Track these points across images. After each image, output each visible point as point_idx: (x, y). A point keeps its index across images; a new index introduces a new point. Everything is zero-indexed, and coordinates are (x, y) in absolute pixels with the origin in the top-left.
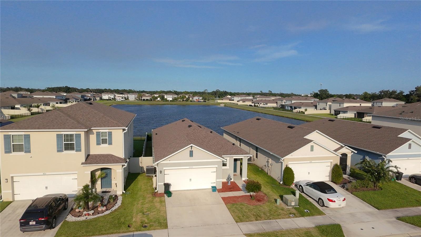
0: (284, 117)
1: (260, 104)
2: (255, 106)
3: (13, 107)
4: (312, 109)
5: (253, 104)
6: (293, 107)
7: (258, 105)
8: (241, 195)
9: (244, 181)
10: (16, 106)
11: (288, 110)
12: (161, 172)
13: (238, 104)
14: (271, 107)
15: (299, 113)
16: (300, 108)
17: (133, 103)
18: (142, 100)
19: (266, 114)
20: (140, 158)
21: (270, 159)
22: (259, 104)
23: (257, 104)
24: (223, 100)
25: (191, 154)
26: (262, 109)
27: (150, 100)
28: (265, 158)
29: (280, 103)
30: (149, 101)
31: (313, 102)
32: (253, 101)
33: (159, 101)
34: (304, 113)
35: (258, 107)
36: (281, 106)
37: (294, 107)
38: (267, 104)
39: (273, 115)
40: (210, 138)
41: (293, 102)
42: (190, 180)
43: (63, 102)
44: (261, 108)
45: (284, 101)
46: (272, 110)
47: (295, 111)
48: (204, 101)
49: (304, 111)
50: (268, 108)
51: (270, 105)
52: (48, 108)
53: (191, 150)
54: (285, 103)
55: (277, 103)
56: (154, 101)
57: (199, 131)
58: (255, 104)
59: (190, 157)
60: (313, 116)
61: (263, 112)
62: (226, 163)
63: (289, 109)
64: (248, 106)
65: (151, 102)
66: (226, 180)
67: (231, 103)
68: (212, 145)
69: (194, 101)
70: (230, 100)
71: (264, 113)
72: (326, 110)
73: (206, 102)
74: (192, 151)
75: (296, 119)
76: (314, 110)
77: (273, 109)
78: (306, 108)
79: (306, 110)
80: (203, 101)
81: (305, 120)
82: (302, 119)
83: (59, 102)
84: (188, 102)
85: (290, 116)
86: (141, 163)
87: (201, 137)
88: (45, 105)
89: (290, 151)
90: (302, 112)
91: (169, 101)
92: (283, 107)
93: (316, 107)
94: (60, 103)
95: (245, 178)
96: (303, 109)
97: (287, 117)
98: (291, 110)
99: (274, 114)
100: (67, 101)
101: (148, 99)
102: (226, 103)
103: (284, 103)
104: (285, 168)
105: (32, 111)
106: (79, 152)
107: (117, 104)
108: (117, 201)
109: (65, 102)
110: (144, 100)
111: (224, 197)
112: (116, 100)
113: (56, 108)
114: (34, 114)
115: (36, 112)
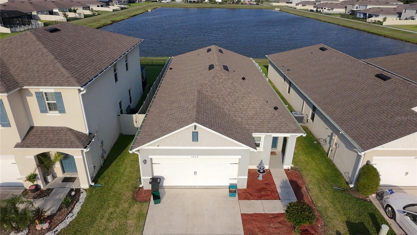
0: (354, 29)
1: (324, 8)
2: (317, 11)
3: (52, 11)
4: (393, 18)
5: (315, 9)
6: (367, 15)
7: (322, 10)
8: (276, 212)
9: (287, 171)
10: (54, 10)
11: (360, 18)
12: (145, 162)
13: (296, 8)
14: (338, 13)
15: (375, 23)
16: (377, 16)
17: (179, 5)
18: (189, 2)
19: (329, 23)
20: (133, 115)
21: (336, 136)
22: (322, 8)
23: (320, 9)
24: (279, 2)
25: (195, 137)
26: (326, 16)
28: (327, 129)
29: (350, 8)
30: (196, 3)
31: (396, 7)
32: (315, 4)
33: (207, 4)
34: (381, 23)
35: (321, 13)
36: (351, 12)
37: (369, 15)
38: (332, 9)
39: (339, 25)
40: (237, 95)
41: (369, 7)
42: (195, 173)
43: (105, 5)
44: (324, 14)
45: (357, 5)
46: (338, 17)
47: (369, 20)
48: (257, 4)
49: (381, 20)
50: (333, 14)
51: (336, 10)
52: (88, 12)
53: (195, 131)
54: (357, 8)
55: (346, 8)
56: (201, 3)
57: (221, 80)
58: (317, 9)
59: (193, 141)
60: (393, 29)
61: (326, 21)
62: (260, 143)
63: (362, 16)
64: (308, 11)
65: (198, 4)
66: (257, 167)
67: (288, 6)
68: (239, 111)
69: (246, 4)
70: (287, 3)
71: (328, 22)
72: (414, 19)
73: (258, 4)
74: (197, 132)
75: (370, 33)
76: (397, 19)
77: (340, 16)
78: (386, 16)
79: (385, 19)
80: (255, 3)
81: (382, 35)
82: (378, 33)
83: (100, 5)
84: (238, 5)
85: (362, 28)
86: (136, 122)
87: (222, 93)
88: (85, 9)
89: (380, 138)
90: (378, 21)
91: (218, 3)
92: (353, 13)
93: (400, 15)
94: (102, 6)
95: (288, 165)
96: (380, 18)
97: (358, 29)
98: (363, 18)
99: (341, 24)
100: (109, 4)
101: (195, 1)
102: (283, 6)
103: (355, 8)
104: (364, 166)
105: (68, 16)
106: (10, 127)
107: (162, 7)
108: (75, 205)
109: (107, 4)
110: (190, 2)
111: (246, 214)
112: (162, 2)
113: (95, 12)
114: (71, 20)
115: (72, 17)
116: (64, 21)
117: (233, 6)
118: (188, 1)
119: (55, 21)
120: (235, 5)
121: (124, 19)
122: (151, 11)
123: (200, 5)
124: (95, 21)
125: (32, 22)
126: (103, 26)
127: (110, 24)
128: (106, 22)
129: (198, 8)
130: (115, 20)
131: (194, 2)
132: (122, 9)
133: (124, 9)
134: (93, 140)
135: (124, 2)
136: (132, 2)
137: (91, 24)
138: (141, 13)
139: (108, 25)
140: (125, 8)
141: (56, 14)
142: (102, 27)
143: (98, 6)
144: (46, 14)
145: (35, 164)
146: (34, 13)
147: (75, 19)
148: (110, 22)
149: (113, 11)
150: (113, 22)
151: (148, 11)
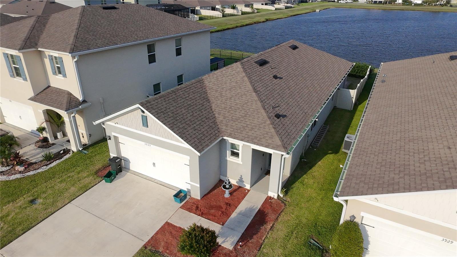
3: (214, 7)
9: (269, 199)
10: (217, 7)
17: (359, 6)
18: (373, 3)
25: (145, 122)
27: (384, 4)
30: (382, 4)
33: (396, 5)
42: (154, 164)
43: (269, 3)
52: (248, 10)
53: (144, 114)
59: (143, 126)
62: (239, 153)
65: (385, 6)
74: (146, 117)
84: (445, 7)
87: (224, 86)
88: (247, 6)
91: (413, 5)
94: (266, 4)
100: (275, 3)
105: (225, 12)
106: (26, 81)
107: (336, 7)
108: (55, 161)
109: (273, 3)
110: (375, 2)
111: (172, 224)
112: (340, 2)
113: (255, 10)
114: (227, 16)
115: (229, 14)
116: (219, 16)
117: (434, 9)
118: (372, 1)
119: (211, 16)
120: (438, 8)
121: (281, 18)
122: (319, 11)
123: (388, 6)
124: (249, 18)
125: (190, 16)
126: (254, 23)
127: (262, 21)
128: (260, 19)
129: (384, 10)
130: (270, 19)
131: (380, 2)
132: (287, 8)
133: (289, 8)
134: (80, 107)
135: (294, 1)
136: (304, 1)
137: (243, 21)
138: (306, 12)
139: (260, 22)
140: (291, 7)
141: (217, 10)
142: (252, 24)
143: (263, 4)
144: (208, 10)
145: (44, 118)
146: (198, 8)
147: (231, 15)
148: (264, 20)
149: (275, 10)
150: (267, 20)
151: (316, 11)
